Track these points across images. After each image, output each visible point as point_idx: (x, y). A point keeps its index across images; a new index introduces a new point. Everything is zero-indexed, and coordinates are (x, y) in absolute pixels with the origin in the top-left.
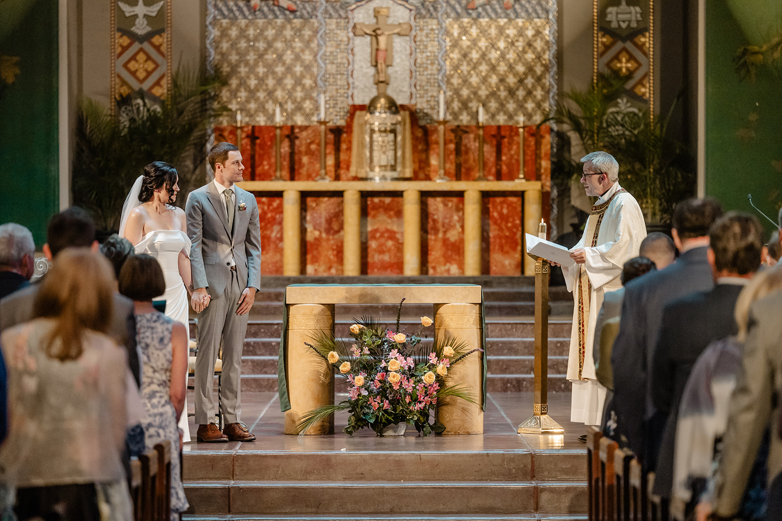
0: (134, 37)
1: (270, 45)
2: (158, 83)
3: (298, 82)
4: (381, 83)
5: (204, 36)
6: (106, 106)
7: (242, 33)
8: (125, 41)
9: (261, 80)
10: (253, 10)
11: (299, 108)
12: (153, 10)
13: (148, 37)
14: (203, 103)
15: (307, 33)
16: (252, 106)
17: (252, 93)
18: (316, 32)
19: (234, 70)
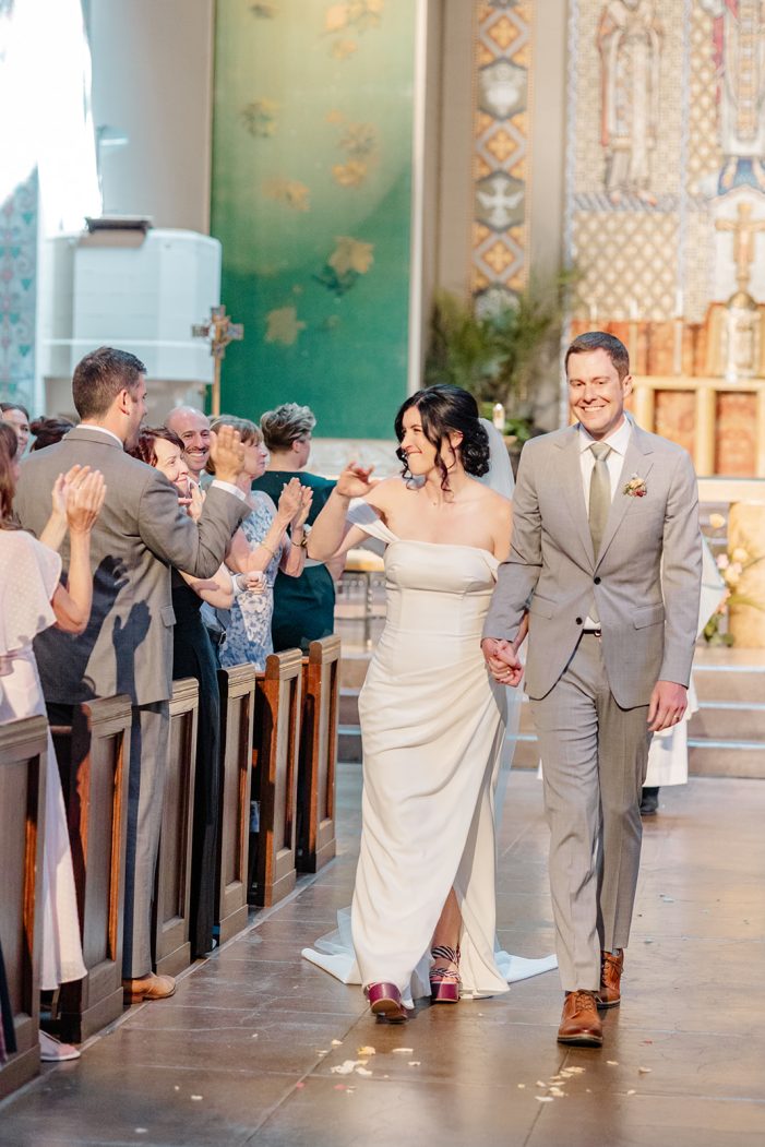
0: (492, 229)
1: (629, 238)
2: (515, 276)
3: (658, 276)
4: (744, 279)
5: (562, 228)
6: (461, 297)
7: (602, 226)
8: (483, 231)
9: (620, 275)
10: (613, 203)
11: (657, 304)
12: (513, 201)
13: (506, 229)
14: (560, 296)
15: (668, 227)
16: (610, 300)
17: (610, 288)
18: (676, 226)
19: (593, 265)
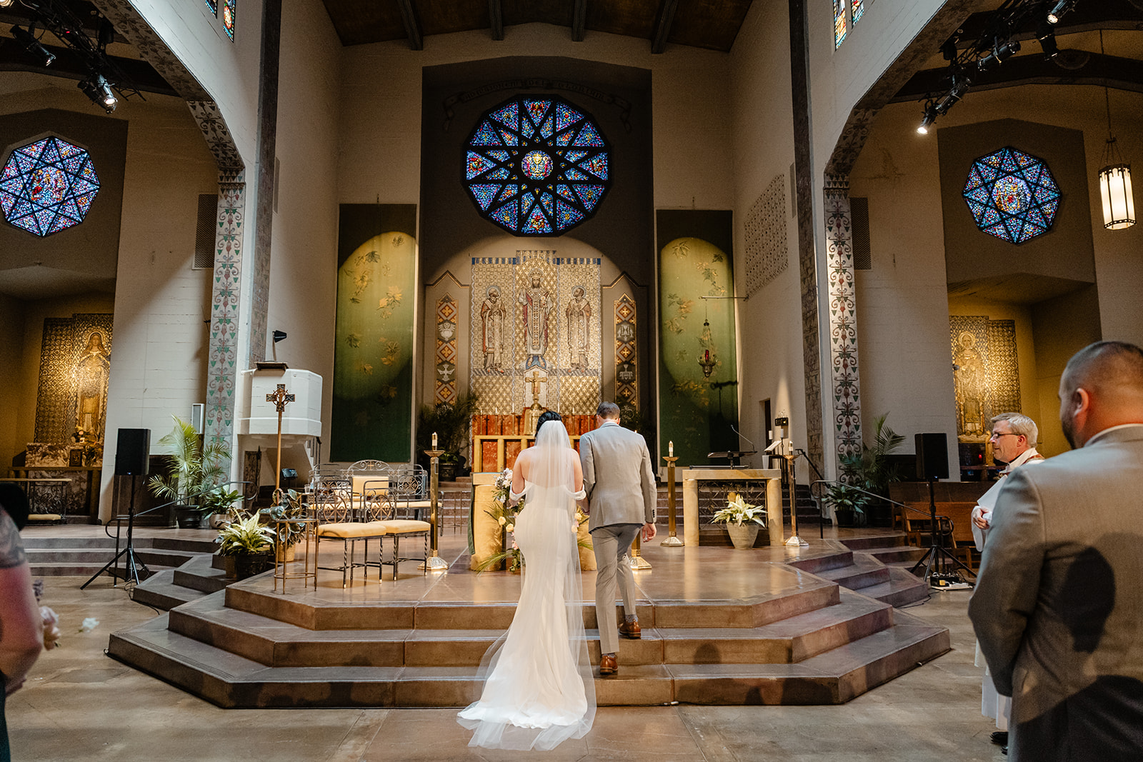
0: (443, 382)
1: (494, 385)
2: (452, 399)
3: (505, 399)
4: (536, 399)
5: (469, 382)
6: (432, 407)
7: (484, 380)
8: (440, 383)
9: (491, 399)
10: (488, 372)
11: (505, 409)
12: (451, 372)
13: (448, 382)
14: (469, 407)
15: (508, 381)
16: (487, 408)
17: (487, 403)
18: (511, 381)
19: (480, 395)
